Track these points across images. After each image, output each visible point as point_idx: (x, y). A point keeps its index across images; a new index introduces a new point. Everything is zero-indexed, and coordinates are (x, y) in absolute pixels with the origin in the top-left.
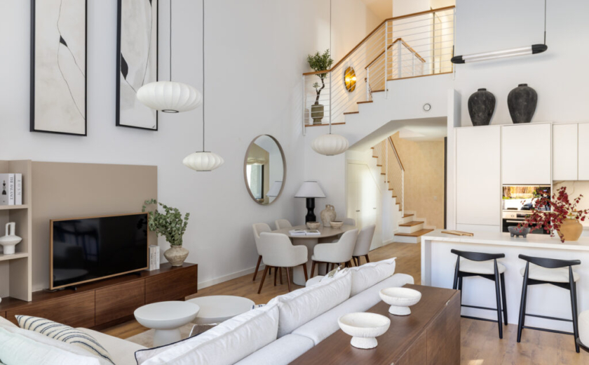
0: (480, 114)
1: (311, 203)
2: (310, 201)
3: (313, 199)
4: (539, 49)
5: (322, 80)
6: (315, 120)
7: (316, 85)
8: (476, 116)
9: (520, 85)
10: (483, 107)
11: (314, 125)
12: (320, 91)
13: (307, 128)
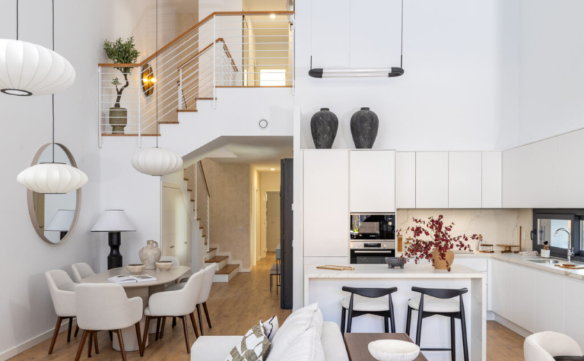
0: (325, 136)
1: (115, 239)
2: (115, 237)
3: (118, 234)
4: (396, 72)
5: (125, 75)
6: (114, 128)
7: (116, 82)
8: (321, 138)
9: (363, 109)
10: (329, 128)
11: (114, 134)
12: (122, 90)
13: (104, 137)
